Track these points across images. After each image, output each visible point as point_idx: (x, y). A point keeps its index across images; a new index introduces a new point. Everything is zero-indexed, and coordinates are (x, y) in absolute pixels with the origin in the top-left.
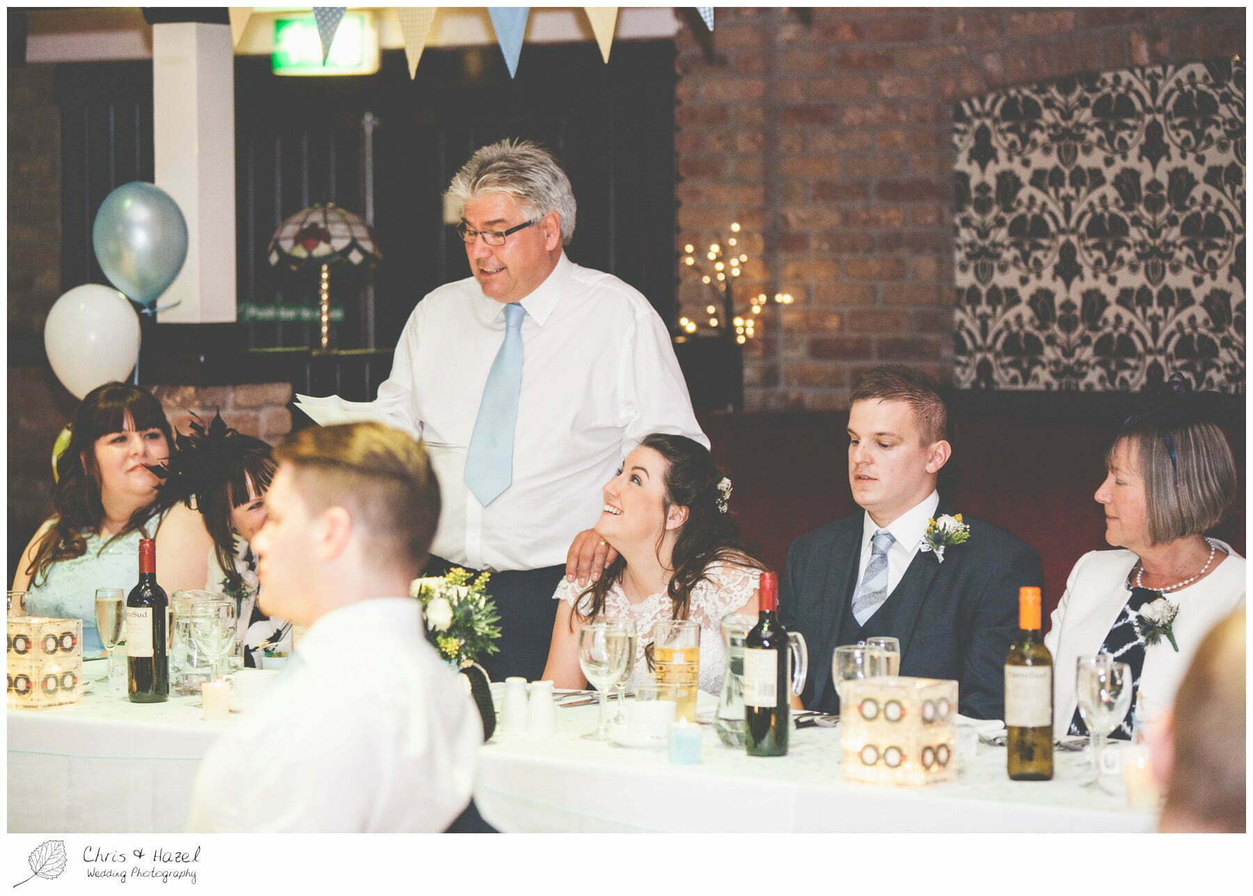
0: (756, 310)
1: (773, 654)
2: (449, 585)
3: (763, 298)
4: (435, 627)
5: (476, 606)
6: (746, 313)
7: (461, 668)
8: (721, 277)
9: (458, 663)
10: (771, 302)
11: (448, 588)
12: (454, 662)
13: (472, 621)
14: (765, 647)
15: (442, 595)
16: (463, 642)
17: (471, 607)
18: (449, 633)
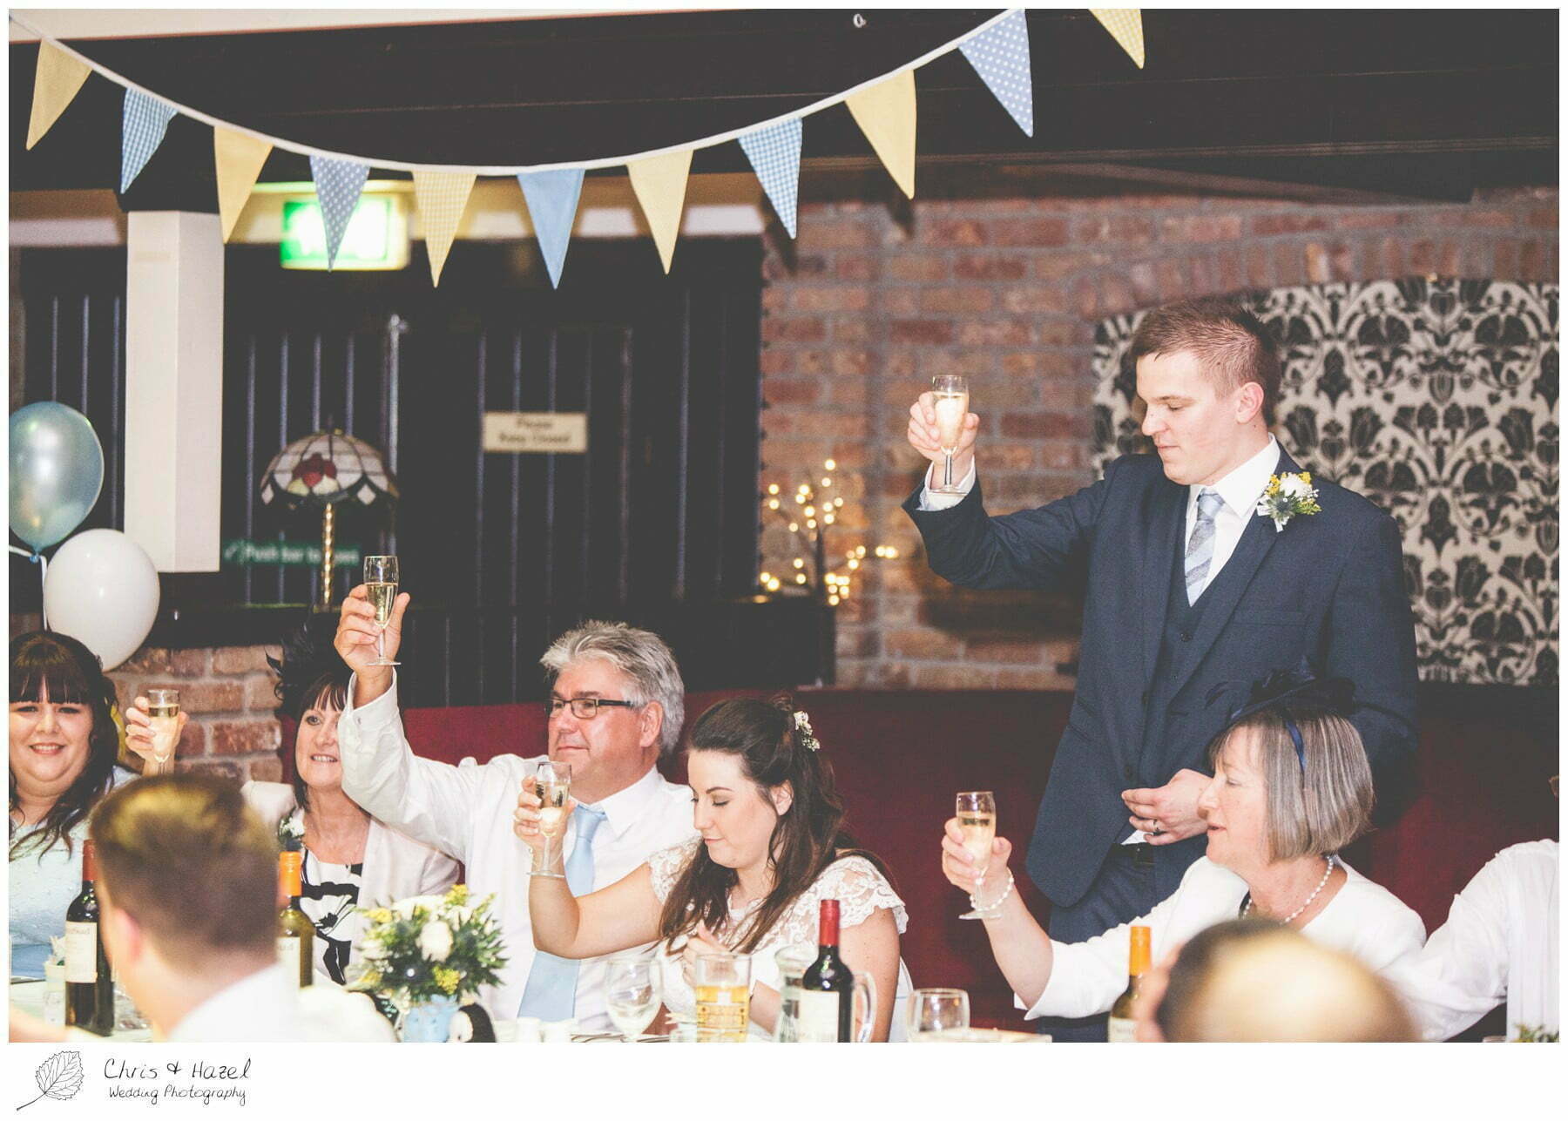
0: (853, 564)
1: (834, 997)
2: (450, 906)
3: (861, 551)
4: (430, 957)
5: (481, 931)
6: (840, 568)
7: (461, 1005)
8: (812, 524)
9: (458, 1000)
10: (870, 556)
11: (448, 909)
12: (453, 998)
13: (476, 950)
14: (824, 989)
15: (440, 918)
16: (464, 974)
17: (475, 933)
18: (447, 964)
